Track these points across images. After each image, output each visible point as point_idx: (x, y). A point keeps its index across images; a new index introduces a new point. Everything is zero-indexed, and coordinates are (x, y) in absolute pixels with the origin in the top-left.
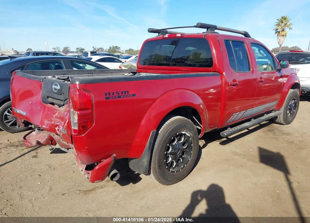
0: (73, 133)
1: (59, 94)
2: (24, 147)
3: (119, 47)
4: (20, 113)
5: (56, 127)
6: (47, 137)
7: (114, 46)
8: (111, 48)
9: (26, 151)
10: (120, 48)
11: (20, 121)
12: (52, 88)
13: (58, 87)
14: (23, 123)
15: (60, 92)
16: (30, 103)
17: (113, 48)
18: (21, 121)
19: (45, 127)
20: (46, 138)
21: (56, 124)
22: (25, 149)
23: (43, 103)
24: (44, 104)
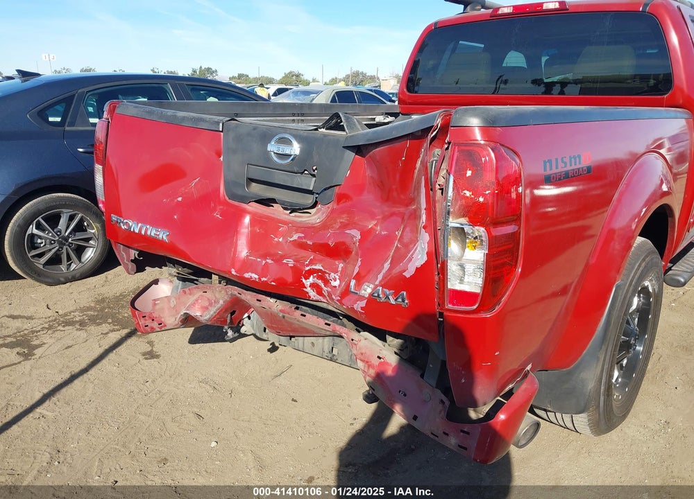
0: (450, 306)
1: (296, 169)
2: (105, 327)
3: (214, 69)
4: (143, 233)
5: (307, 278)
6: (221, 302)
7: (203, 68)
8: (195, 72)
9: (114, 337)
10: (216, 71)
11: (125, 256)
12: (267, 153)
13: (296, 149)
14: (132, 261)
15: (300, 165)
16: (180, 199)
17: (200, 72)
18: (128, 255)
19: (255, 276)
20: (219, 305)
21: (307, 268)
22: (113, 330)
23: (230, 201)
24: (236, 203)
